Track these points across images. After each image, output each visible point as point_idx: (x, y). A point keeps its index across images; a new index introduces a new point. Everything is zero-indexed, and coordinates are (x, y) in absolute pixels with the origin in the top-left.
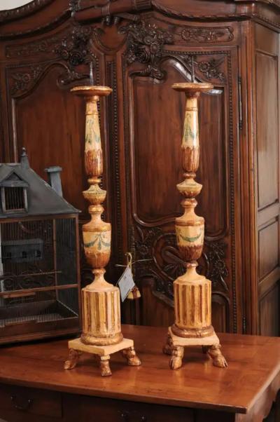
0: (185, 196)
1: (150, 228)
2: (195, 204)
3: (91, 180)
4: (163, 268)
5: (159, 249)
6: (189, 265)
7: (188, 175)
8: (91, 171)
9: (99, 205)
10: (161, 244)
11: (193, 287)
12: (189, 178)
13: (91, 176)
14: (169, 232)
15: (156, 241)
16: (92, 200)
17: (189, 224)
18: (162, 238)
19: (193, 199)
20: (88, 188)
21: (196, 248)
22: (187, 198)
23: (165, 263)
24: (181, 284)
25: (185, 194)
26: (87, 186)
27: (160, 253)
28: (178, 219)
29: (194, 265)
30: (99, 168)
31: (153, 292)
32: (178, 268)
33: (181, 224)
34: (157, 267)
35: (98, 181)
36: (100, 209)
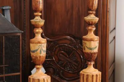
0: (90, 24)
1: (51, 42)
2: (94, 29)
3: (36, 14)
4: (58, 63)
5: (56, 53)
6: (89, 63)
7: (91, 12)
8: (37, 8)
9: (40, 28)
10: (57, 50)
11: (93, 76)
12: (91, 14)
13: (36, 11)
14: (63, 43)
15: (55, 48)
16: (37, 25)
17: (92, 40)
18: (58, 47)
19: (93, 26)
20: (34, 18)
21: (94, 53)
22: (90, 25)
23: (59, 60)
24: (86, 74)
25: (89, 23)
26: (33, 17)
27: (57, 55)
28: (84, 37)
29: (93, 63)
30: (41, 6)
31: (52, 76)
32: (66, 63)
33: (86, 40)
34: (55, 62)
35: (40, 14)
36: (41, 30)
